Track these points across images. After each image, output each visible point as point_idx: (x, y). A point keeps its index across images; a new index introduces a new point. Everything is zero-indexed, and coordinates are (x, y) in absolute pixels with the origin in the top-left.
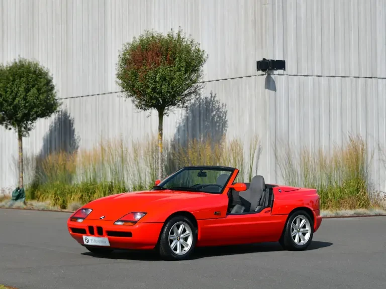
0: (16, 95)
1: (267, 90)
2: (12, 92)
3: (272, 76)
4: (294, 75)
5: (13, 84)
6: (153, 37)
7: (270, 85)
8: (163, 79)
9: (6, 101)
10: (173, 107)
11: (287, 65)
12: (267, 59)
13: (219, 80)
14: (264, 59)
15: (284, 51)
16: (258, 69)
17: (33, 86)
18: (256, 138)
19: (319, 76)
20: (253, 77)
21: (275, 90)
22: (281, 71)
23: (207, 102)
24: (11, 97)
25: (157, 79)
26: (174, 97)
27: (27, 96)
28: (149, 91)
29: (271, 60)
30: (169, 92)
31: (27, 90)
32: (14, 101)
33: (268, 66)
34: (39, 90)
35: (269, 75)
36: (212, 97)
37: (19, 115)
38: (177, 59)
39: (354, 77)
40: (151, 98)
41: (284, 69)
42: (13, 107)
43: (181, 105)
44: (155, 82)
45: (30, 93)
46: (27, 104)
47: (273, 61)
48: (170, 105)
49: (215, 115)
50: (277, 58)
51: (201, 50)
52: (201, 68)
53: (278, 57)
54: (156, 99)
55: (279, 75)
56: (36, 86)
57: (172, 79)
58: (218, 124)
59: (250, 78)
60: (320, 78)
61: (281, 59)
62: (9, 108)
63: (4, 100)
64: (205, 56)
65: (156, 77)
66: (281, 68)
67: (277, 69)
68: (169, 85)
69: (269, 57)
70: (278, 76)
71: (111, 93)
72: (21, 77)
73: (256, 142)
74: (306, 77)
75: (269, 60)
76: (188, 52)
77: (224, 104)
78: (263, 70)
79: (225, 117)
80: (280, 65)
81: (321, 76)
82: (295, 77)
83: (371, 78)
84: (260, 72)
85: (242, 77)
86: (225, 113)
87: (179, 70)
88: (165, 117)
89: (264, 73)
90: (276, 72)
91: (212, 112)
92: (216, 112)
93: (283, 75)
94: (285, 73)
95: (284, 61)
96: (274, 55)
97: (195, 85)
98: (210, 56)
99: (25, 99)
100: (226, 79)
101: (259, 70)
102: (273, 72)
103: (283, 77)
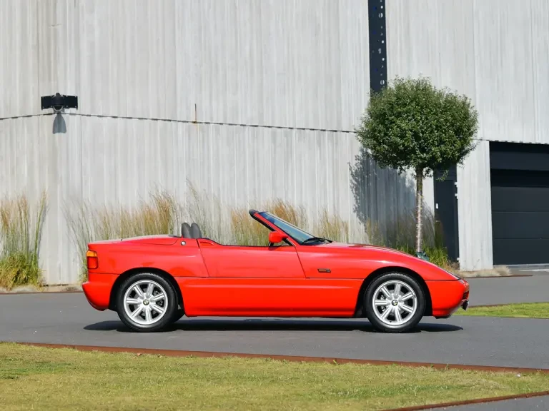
1: (57, 134)
3: (63, 115)
4: (88, 115)
7: (59, 126)
11: (80, 102)
12: (62, 94)
14: (58, 94)
15: (78, 85)
16: (44, 106)
19: (114, 117)
20: (35, 117)
22: (72, 110)
33: (59, 103)
35: (59, 114)
39: (153, 119)
41: (77, 108)
47: (65, 97)
53: (69, 92)
55: (71, 114)
60: (116, 119)
61: (73, 94)
66: (74, 107)
67: (69, 107)
70: (70, 116)
73: (43, 198)
74: (100, 118)
78: (58, 108)
80: (72, 102)
81: (117, 117)
82: (89, 117)
83: (170, 120)
84: (51, 110)
85: (31, 116)
90: (68, 111)
93: (75, 114)
94: (77, 112)
95: (77, 97)
96: (66, 88)
101: (46, 108)
102: (64, 111)
103: (75, 117)
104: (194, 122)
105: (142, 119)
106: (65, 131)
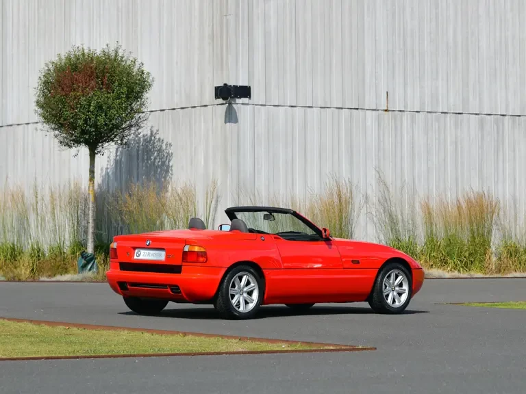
1: (228, 124)
3: (234, 106)
4: (262, 105)
6: (83, 54)
7: (231, 117)
8: (100, 107)
10: (107, 144)
11: (254, 92)
12: (229, 84)
13: (164, 110)
14: (225, 85)
15: (250, 75)
16: (217, 96)
18: (214, 183)
19: (292, 106)
20: (210, 107)
22: (245, 100)
23: (145, 140)
25: (92, 108)
26: (111, 130)
28: (80, 122)
33: (229, 93)
35: (230, 104)
36: (152, 134)
38: (116, 84)
39: (336, 108)
40: (83, 132)
41: (250, 98)
43: (119, 142)
44: (89, 111)
47: (235, 87)
48: (105, 141)
49: (156, 158)
50: (240, 84)
51: (145, 72)
52: (146, 95)
53: (242, 82)
54: (90, 133)
55: (242, 104)
57: (110, 108)
58: (159, 170)
59: (206, 108)
60: (295, 108)
61: (245, 84)
64: (150, 80)
65: (90, 106)
66: (246, 97)
67: (240, 97)
68: (106, 115)
69: (232, 83)
70: (242, 106)
71: (11, 125)
73: (214, 189)
74: (276, 108)
75: (230, 86)
76: (129, 74)
77: (169, 143)
78: (224, 99)
79: (170, 161)
80: (245, 92)
81: (296, 106)
82: (263, 107)
83: (357, 109)
84: (220, 101)
85: (195, 107)
86: (170, 155)
87: (119, 97)
88: (98, 157)
89: (224, 102)
90: (239, 101)
92: (158, 154)
93: (248, 104)
94: (251, 102)
95: (250, 87)
96: (237, 80)
97: (137, 116)
98: (156, 80)
100: (174, 109)
101: (219, 98)
102: (235, 101)
103: (248, 106)
104: (386, 111)
105: (325, 108)
106: (236, 121)
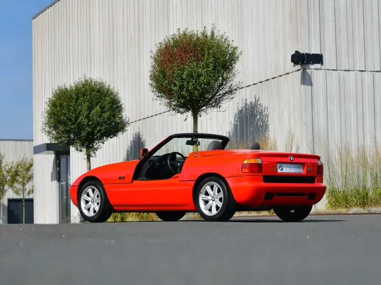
0: (79, 113)
1: (303, 85)
2: (75, 110)
3: (308, 71)
4: (333, 70)
5: (76, 102)
6: (184, 35)
7: (306, 80)
8: (190, 75)
9: (70, 120)
11: (326, 59)
13: (262, 82)
14: (297, 52)
15: (322, 44)
16: (294, 63)
17: (97, 104)
19: (362, 71)
20: (291, 74)
21: (311, 85)
22: (318, 66)
23: (251, 107)
24: (74, 116)
25: (184, 76)
27: (90, 114)
29: (306, 53)
30: (197, 90)
31: (90, 108)
32: (77, 120)
33: (302, 60)
34: (102, 108)
35: (304, 69)
36: (256, 101)
37: (84, 134)
38: (206, 55)
41: (322, 64)
42: (77, 125)
44: (182, 79)
45: (93, 111)
46: (90, 123)
47: (308, 55)
49: (258, 120)
53: (315, 51)
55: (315, 69)
56: (100, 104)
57: (200, 75)
58: (261, 129)
59: (289, 75)
60: (363, 73)
61: (318, 52)
62: (73, 127)
63: (67, 119)
64: (238, 52)
65: (183, 74)
66: (318, 63)
67: (313, 64)
69: (304, 51)
70: (315, 71)
72: (84, 95)
74: (346, 72)
75: (303, 54)
77: (266, 106)
79: (268, 120)
80: (318, 59)
81: (365, 71)
82: (334, 72)
84: (298, 67)
86: (267, 116)
87: (207, 66)
90: (312, 67)
91: (257, 116)
92: (260, 116)
93: (320, 69)
94: (323, 67)
95: (322, 55)
96: (309, 49)
98: (244, 53)
99: (88, 117)
100: (268, 80)
102: (309, 67)
103: (321, 71)
